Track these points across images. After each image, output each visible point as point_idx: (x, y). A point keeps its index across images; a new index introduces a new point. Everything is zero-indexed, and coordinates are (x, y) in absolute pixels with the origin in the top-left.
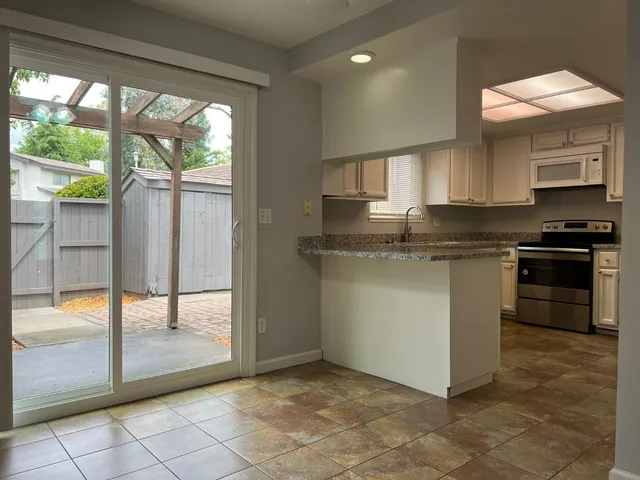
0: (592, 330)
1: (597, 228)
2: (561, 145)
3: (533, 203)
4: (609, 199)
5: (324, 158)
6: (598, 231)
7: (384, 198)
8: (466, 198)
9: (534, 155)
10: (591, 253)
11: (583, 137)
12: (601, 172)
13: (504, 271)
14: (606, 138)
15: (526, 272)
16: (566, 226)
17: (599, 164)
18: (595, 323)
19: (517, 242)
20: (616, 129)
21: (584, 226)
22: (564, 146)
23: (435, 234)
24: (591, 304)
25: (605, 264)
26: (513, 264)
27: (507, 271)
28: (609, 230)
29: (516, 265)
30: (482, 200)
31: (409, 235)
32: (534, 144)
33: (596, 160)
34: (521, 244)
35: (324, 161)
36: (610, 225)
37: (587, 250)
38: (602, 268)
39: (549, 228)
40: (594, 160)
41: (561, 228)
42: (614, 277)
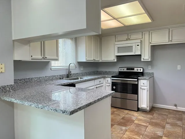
0: (138, 110)
1: (138, 70)
2: (126, 39)
3: (116, 61)
4: (142, 60)
5: (13, 39)
6: (138, 71)
7: (57, 60)
8: (92, 59)
9: (116, 43)
10: (138, 81)
11: (133, 37)
12: (140, 50)
13: (106, 87)
14: (141, 37)
15: (114, 87)
16: (127, 69)
17: (139, 47)
18: (139, 107)
19: (111, 76)
20: (144, 34)
21: (133, 69)
22: (127, 40)
23: (81, 73)
24: (138, 100)
25: (142, 85)
26: (110, 84)
27: (108, 87)
28: (142, 71)
29: (111, 84)
30: (98, 59)
31: (70, 75)
32: (116, 39)
33: (138, 45)
34: (112, 77)
35: (14, 41)
36: (142, 69)
37: (136, 80)
38: (141, 86)
39: (121, 70)
40: (137, 45)
41: (125, 70)
42: (146, 90)
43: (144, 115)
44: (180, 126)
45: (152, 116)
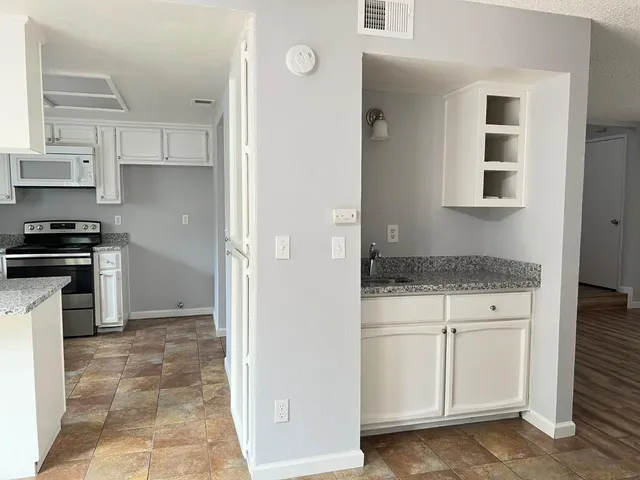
0: (97, 331)
1: (86, 228)
3: (13, 201)
4: (98, 202)
6: (87, 231)
10: (92, 257)
12: (92, 174)
14: (94, 141)
16: (53, 227)
17: (90, 165)
18: (98, 323)
20: (102, 132)
21: (73, 226)
22: (49, 143)
24: (93, 308)
25: (106, 266)
28: (99, 231)
33: (87, 162)
36: (97, 225)
37: (87, 254)
38: (103, 269)
39: (32, 229)
40: (85, 162)
41: (47, 229)
42: (114, 277)
43: (113, 340)
44: (192, 341)
45: (132, 338)
